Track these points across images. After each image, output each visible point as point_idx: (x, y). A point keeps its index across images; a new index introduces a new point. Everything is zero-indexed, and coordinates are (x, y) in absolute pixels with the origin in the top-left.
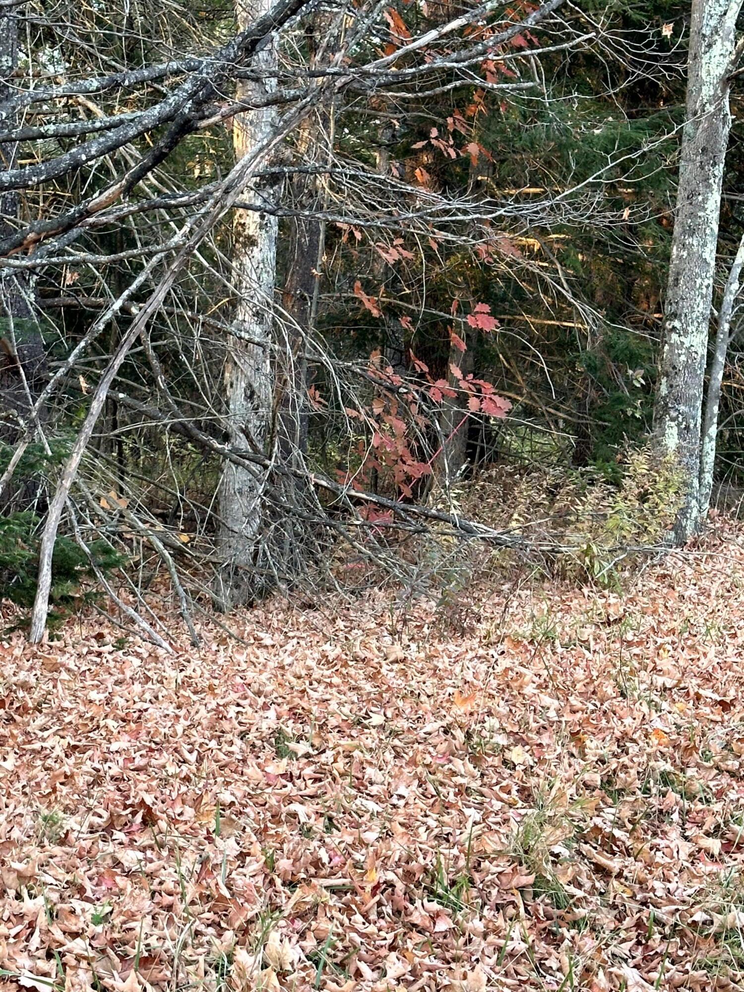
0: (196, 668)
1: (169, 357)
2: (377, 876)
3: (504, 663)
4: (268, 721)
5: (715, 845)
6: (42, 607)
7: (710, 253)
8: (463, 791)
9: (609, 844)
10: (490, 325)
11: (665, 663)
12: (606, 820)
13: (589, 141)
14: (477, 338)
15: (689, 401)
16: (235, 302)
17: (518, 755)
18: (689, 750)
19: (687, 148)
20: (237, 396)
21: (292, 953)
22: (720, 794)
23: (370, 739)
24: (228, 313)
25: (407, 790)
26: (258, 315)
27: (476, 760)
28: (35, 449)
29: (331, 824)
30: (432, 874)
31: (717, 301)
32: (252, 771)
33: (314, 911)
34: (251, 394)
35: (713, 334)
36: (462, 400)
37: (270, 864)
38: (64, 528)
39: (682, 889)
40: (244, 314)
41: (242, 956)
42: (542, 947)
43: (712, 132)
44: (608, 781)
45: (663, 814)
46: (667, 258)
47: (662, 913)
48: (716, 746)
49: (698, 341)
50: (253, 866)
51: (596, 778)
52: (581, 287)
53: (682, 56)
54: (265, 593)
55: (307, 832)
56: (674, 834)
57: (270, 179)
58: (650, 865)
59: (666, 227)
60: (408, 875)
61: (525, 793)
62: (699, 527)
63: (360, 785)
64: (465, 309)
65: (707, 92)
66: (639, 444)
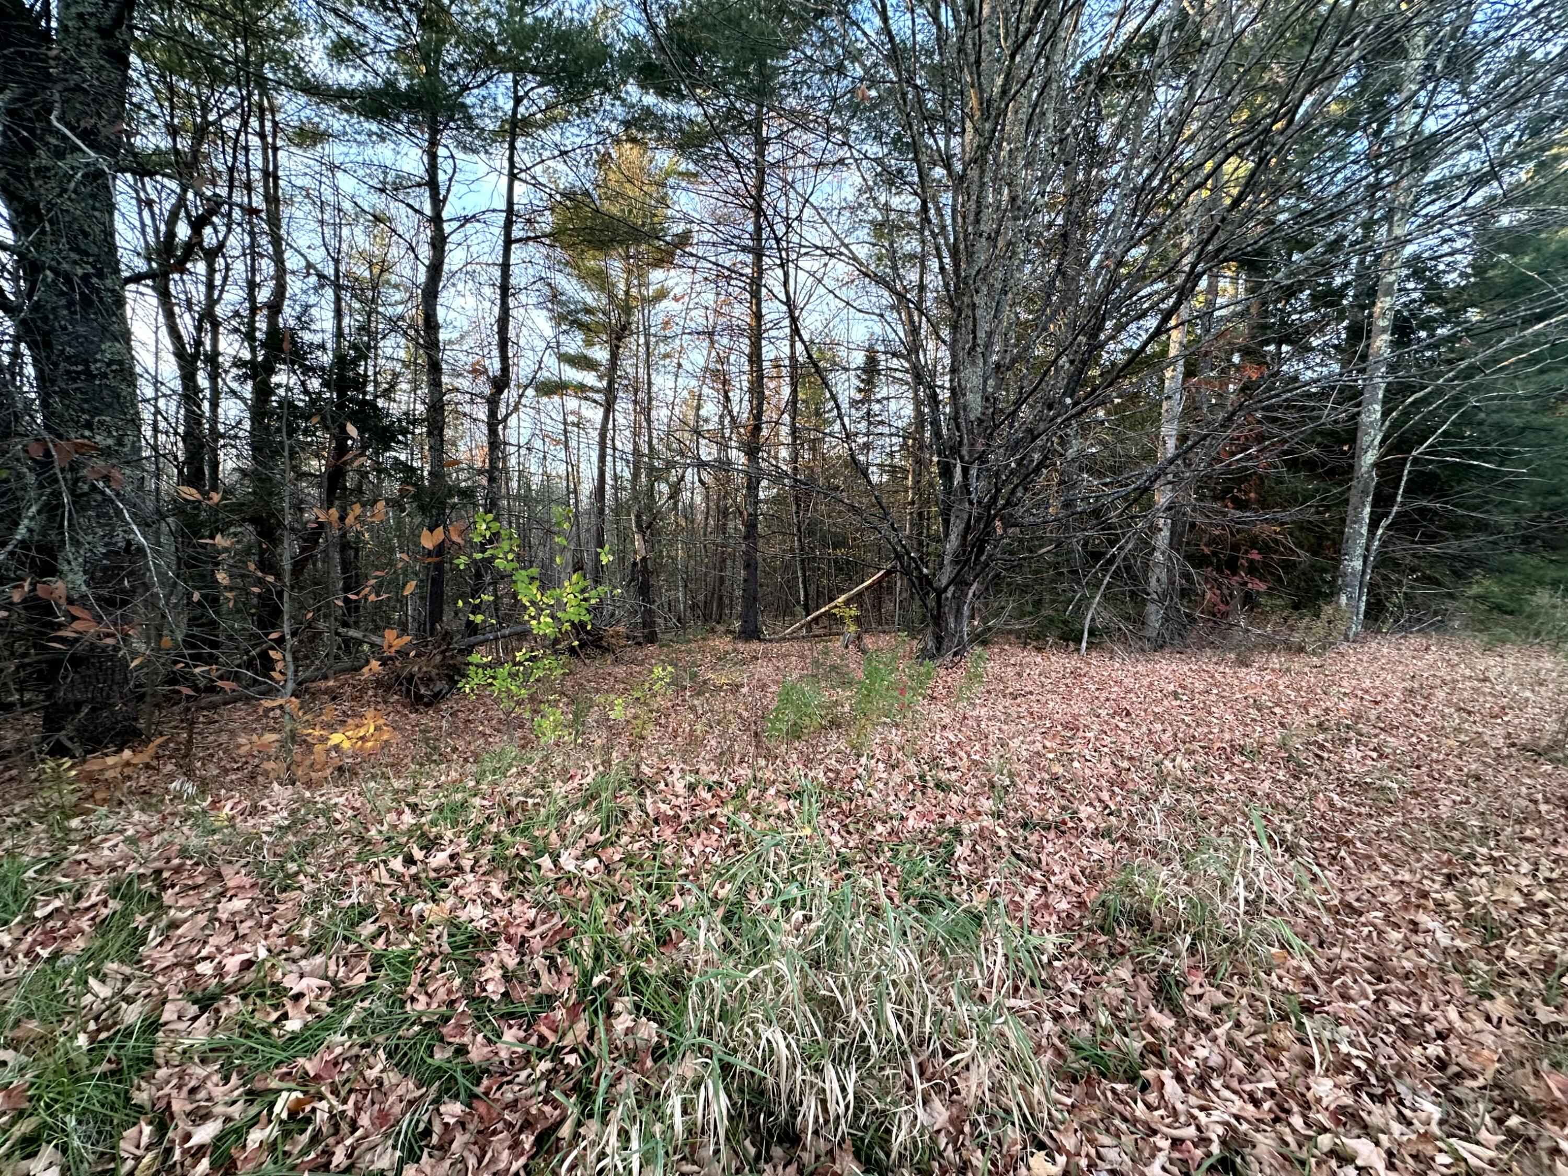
0: (1140, 668)
1: (1128, 568)
2: (1219, 745)
3: (1267, 678)
4: (1171, 687)
5: (1375, 755)
6: (1084, 644)
7: (1364, 531)
8: (1253, 720)
9: (1322, 747)
10: (1258, 557)
11: (1345, 683)
12: (1320, 738)
13: (1307, 490)
14: (1251, 562)
15: (1353, 587)
16: (1154, 549)
17: (1277, 710)
18: (1360, 717)
19: (1353, 491)
20: (1153, 581)
21: (1186, 765)
22: (1376, 736)
23: (1213, 698)
24: (1151, 553)
25: (1229, 716)
26: (1163, 553)
27: (1259, 710)
28: (1084, 595)
29: (1198, 725)
30: (1243, 748)
31: (1367, 549)
32: (1165, 702)
33: (1193, 752)
34: (1158, 580)
35: (1365, 563)
36: (1245, 584)
37: (1175, 735)
38: (1093, 620)
39: (1357, 768)
40: (1157, 554)
41: (1166, 762)
42: (1292, 780)
43: (1367, 485)
44: (1320, 725)
45: (1348, 740)
46: (1343, 533)
47: (1350, 776)
48: (1373, 718)
49: (1358, 564)
50: (1168, 734)
51: (1315, 723)
52: (1300, 545)
53: (1352, 457)
54: (1162, 647)
55: (1189, 726)
56: (1353, 749)
57: (1169, 509)
58: (1343, 758)
59: (1343, 520)
60: (1232, 746)
61: (1282, 725)
62: (1356, 634)
63: (1210, 713)
64: (1246, 552)
65: (1364, 470)
66: (1329, 603)
